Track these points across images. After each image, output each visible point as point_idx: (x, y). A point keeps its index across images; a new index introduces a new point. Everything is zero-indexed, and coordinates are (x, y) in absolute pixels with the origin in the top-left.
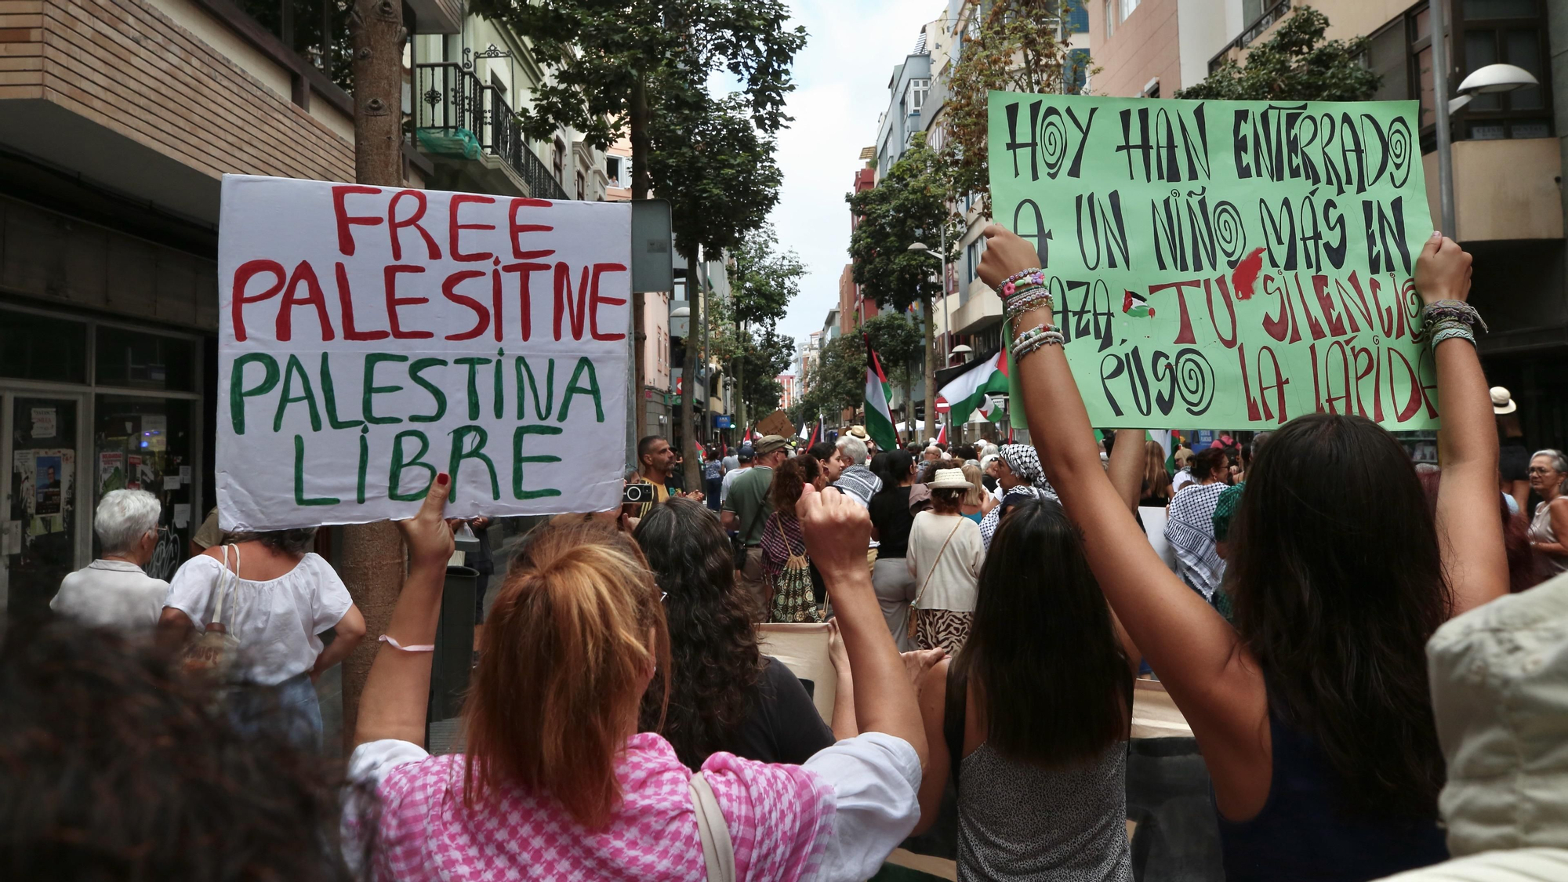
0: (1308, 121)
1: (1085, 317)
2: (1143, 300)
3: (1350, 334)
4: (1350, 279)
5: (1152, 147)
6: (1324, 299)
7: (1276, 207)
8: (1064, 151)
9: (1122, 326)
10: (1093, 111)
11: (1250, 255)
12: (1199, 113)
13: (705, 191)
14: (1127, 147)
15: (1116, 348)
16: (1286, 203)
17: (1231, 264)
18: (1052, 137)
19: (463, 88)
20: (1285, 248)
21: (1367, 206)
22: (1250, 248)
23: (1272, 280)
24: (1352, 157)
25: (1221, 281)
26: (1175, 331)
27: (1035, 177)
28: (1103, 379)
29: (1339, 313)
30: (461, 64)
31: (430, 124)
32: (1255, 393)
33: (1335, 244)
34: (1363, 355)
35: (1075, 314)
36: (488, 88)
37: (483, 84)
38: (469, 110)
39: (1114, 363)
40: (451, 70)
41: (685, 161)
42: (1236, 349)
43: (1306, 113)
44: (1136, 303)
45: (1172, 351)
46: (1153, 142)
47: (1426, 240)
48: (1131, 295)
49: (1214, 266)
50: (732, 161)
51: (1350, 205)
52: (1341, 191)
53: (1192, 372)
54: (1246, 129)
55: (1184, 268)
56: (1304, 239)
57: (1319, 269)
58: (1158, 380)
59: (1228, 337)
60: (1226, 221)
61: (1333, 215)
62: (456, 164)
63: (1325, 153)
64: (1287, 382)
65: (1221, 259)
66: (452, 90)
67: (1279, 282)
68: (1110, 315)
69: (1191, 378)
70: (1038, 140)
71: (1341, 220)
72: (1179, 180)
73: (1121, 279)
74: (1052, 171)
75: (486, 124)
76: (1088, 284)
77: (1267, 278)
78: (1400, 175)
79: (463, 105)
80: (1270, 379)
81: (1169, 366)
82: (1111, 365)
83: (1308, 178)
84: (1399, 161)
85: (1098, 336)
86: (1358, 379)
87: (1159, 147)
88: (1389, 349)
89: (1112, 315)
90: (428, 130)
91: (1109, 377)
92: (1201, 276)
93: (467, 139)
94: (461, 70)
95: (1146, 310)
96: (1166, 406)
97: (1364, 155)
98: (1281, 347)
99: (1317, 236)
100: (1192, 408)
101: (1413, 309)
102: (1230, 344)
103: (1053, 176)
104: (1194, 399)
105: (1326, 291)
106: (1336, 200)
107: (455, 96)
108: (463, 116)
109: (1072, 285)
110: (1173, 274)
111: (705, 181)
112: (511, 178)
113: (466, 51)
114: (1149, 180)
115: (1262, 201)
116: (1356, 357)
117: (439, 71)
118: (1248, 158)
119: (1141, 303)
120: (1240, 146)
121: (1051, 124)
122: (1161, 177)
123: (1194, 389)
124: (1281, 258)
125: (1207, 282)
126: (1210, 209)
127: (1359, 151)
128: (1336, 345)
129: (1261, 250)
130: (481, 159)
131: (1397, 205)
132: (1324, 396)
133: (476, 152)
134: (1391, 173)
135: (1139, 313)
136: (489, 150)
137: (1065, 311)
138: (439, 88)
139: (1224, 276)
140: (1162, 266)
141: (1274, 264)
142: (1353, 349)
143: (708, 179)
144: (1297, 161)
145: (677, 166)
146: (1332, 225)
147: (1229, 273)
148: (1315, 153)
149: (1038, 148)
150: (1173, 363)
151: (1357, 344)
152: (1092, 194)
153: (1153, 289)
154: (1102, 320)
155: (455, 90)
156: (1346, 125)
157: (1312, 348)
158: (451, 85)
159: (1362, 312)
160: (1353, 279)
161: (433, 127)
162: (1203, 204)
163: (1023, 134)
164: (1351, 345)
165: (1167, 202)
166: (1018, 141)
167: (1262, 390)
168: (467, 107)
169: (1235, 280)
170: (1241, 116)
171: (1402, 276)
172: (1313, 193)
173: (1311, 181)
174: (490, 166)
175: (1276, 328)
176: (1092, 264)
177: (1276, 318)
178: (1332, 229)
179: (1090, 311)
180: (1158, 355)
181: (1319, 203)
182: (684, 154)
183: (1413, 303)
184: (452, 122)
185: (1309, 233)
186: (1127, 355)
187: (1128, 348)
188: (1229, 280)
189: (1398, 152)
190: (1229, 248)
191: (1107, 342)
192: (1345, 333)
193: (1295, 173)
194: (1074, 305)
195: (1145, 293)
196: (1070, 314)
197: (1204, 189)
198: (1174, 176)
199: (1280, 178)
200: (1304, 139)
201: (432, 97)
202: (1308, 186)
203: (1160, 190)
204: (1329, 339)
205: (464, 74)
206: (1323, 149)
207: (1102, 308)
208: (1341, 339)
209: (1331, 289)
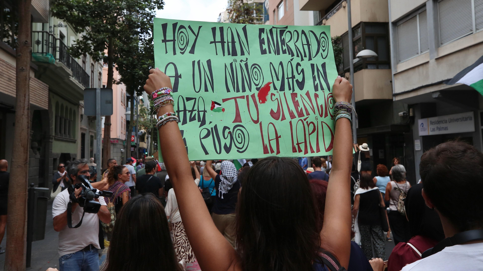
0: (288, 33)
1: (194, 113)
2: (220, 105)
3: (306, 116)
4: (306, 94)
5: (225, 42)
6: (295, 102)
7: (276, 65)
8: (187, 43)
9: (210, 116)
10: (200, 27)
11: (265, 85)
12: (244, 29)
13: (136, 73)
14: (215, 42)
15: (208, 126)
16: (281, 63)
17: (257, 89)
18: (182, 37)
19: (49, 39)
20: (280, 82)
21: (312, 65)
22: (265, 82)
23: (274, 95)
24: (306, 47)
25: (253, 96)
26: (233, 117)
27: (175, 53)
28: (200, 139)
29: (302, 108)
30: (48, 32)
31: (37, 51)
32: (266, 142)
33: (300, 80)
34: (311, 125)
35: (189, 111)
36: (58, 39)
37: (56, 37)
38: (51, 47)
39: (206, 132)
40: (45, 34)
41: (129, 62)
42: (258, 124)
43: (287, 30)
44: (216, 106)
45: (232, 126)
46: (225, 40)
47: (336, 78)
48: (214, 103)
49: (250, 90)
50: (146, 63)
51: (306, 65)
52: (302, 60)
53: (240, 135)
54: (264, 36)
55: (238, 91)
56: (288, 78)
57: (294, 90)
58: (225, 139)
59: (256, 119)
60: (256, 72)
61: (300, 69)
62: (46, 65)
63: (295, 45)
64: (280, 137)
65: (254, 87)
66: (45, 40)
67: (277, 96)
68: (205, 111)
69: (239, 137)
70: (176, 39)
71: (303, 71)
72: (236, 55)
73: (210, 96)
74: (182, 51)
75: (57, 51)
76: (195, 99)
77: (272, 94)
78: (325, 54)
79: (49, 45)
80: (272, 136)
81: (230, 133)
82: (205, 132)
83: (289, 54)
84: (324, 49)
85: (199, 120)
86: (309, 135)
87: (228, 42)
88: (322, 122)
89: (206, 111)
90: (36, 54)
91: (203, 138)
92: (245, 94)
93: (50, 57)
94: (48, 34)
95: (221, 109)
96: (228, 150)
97: (310, 46)
98: (278, 123)
99: (293, 77)
100: (239, 150)
101: (331, 105)
102: (256, 122)
103: (183, 53)
104: (240, 146)
105: (296, 99)
106: (301, 63)
107: (46, 43)
108: (49, 49)
109: (188, 99)
110: (233, 94)
111: (137, 69)
112: (66, 70)
113: (50, 27)
114: (224, 55)
115: (271, 63)
116: (308, 125)
117: (41, 34)
118: (265, 46)
119: (219, 106)
120: (262, 42)
121: (182, 32)
122: (229, 54)
123: (240, 142)
124: (278, 87)
125: (247, 97)
126: (249, 67)
127: (308, 45)
128: (300, 121)
129: (270, 83)
130: (55, 63)
131: (324, 65)
132: (295, 142)
133: (53, 61)
134: (321, 53)
135: (218, 110)
136: (58, 60)
137: (185, 110)
138: (40, 39)
139: (254, 94)
140: (228, 91)
141: (275, 89)
142: (307, 122)
143: (138, 68)
144: (285, 48)
145: (127, 64)
146: (299, 73)
147: (257, 93)
148: (292, 45)
149: (176, 42)
150: (232, 131)
151: (309, 120)
152: (200, 60)
153: (224, 100)
154: (202, 114)
155: (46, 41)
156: (303, 35)
157: (291, 123)
158: (45, 38)
159: (311, 107)
160: (308, 94)
161: (38, 52)
162: (246, 65)
163: (170, 36)
164: (306, 121)
165: (231, 64)
166: (167, 39)
167: (269, 140)
168: (50, 46)
169: (259, 95)
170: (262, 31)
171: (327, 92)
172: (292, 60)
173: (291, 55)
174: (58, 66)
175: (275, 115)
176: (197, 90)
177: (275, 111)
178: (299, 74)
179: (196, 110)
180: (225, 128)
181: (294, 63)
182: (129, 60)
183: (331, 103)
184: (45, 51)
185: (290, 76)
186: (212, 128)
187: (212, 125)
188: (256, 96)
189: (323, 45)
190: (257, 82)
191: (203, 123)
192: (304, 116)
193: (284, 52)
194: (189, 107)
195: (220, 102)
196: (187, 112)
197: (247, 59)
198: (234, 53)
199: (279, 54)
200: (287, 40)
201: (38, 42)
202: (290, 57)
203: (229, 59)
204: (297, 118)
205: (49, 35)
206: (295, 44)
207: (202, 108)
208: (302, 118)
209: (298, 98)
